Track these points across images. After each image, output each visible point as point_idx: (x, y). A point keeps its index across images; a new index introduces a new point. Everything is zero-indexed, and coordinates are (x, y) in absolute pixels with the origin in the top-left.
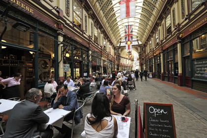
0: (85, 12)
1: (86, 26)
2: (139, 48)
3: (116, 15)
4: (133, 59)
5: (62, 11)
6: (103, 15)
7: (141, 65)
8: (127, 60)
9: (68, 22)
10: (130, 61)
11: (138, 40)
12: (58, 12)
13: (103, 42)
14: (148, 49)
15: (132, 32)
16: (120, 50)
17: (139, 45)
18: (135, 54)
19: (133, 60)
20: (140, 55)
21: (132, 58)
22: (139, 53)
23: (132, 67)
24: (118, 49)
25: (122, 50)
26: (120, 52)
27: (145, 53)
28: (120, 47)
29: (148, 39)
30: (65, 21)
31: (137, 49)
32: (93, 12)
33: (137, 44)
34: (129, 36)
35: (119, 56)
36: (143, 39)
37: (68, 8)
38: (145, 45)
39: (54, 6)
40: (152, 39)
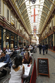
0: (16, 19)
2: (39, 35)
3: (30, 21)
5: (5, 18)
6: (24, 21)
8: (34, 40)
9: (8, 23)
12: (3, 18)
13: (24, 33)
15: (36, 28)
18: (37, 38)
19: (36, 40)
20: (39, 38)
23: (36, 43)
24: (31, 36)
28: (31, 35)
29: (43, 32)
33: (38, 33)
34: (35, 30)
35: (31, 38)
36: (41, 32)
37: (8, 17)
38: (41, 34)
39: (1, 16)
40: (44, 32)
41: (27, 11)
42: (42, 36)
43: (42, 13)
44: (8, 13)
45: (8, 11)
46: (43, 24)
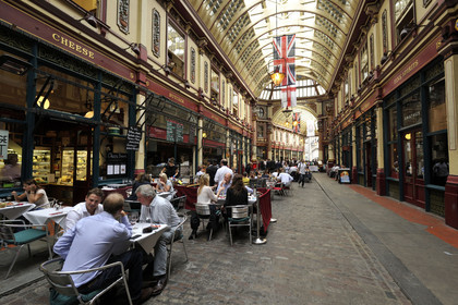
1: (193, 71)
2: (319, 105)
3: (260, 42)
4: (305, 132)
5: (145, 49)
7: (324, 147)
8: (291, 136)
9: (156, 67)
10: (297, 137)
11: (315, 86)
12: (136, 52)
14: (340, 103)
16: (270, 109)
17: (319, 98)
18: (310, 121)
19: (304, 136)
20: (321, 122)
21: (302, 130)
22: (319, 116)
23: (302, 153)
25: (275, 110)
26: (270, 115)
27: (333, 115)
28: (270, 103)
30: (150, 67)
31: (313, 107)
32: (209, 43)
33: (314, 93)
35: (268, 124)
36: (328, 77)
37: (156, 41)
38: (331, 95)
39: (130, 41)
40: (351, 72)
41: (248, 17)
42: (339, 104)
43: (317, 18)
44: (156, 25)
45: (156, 16)
46: (328, 63)
